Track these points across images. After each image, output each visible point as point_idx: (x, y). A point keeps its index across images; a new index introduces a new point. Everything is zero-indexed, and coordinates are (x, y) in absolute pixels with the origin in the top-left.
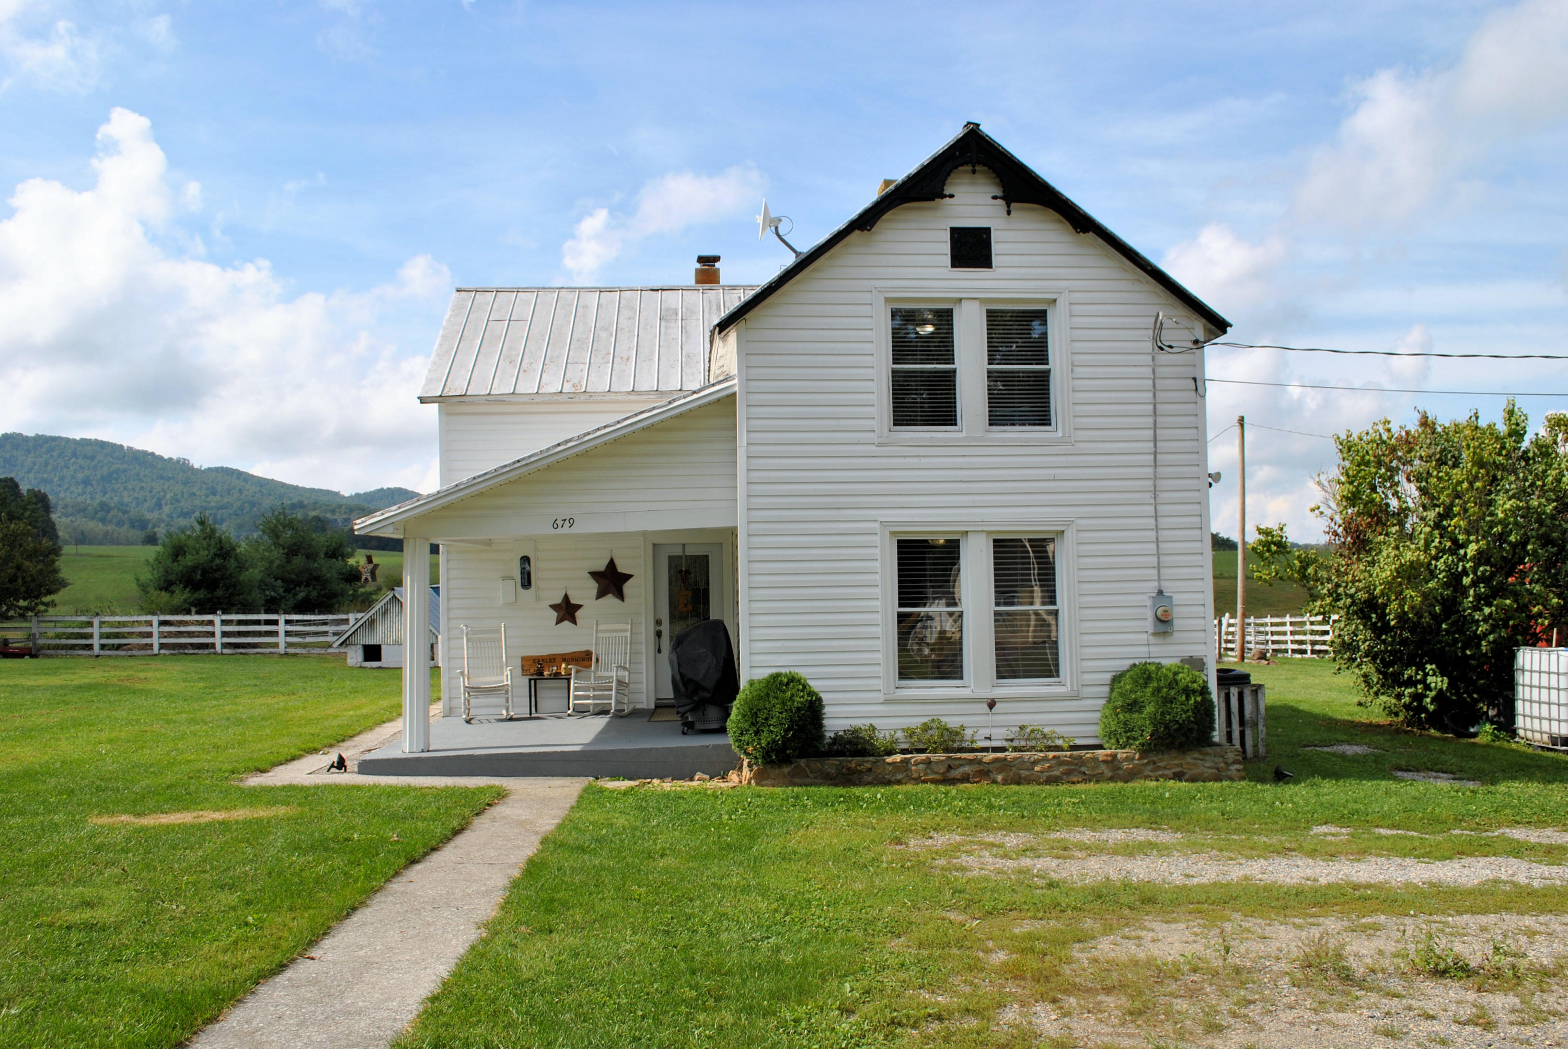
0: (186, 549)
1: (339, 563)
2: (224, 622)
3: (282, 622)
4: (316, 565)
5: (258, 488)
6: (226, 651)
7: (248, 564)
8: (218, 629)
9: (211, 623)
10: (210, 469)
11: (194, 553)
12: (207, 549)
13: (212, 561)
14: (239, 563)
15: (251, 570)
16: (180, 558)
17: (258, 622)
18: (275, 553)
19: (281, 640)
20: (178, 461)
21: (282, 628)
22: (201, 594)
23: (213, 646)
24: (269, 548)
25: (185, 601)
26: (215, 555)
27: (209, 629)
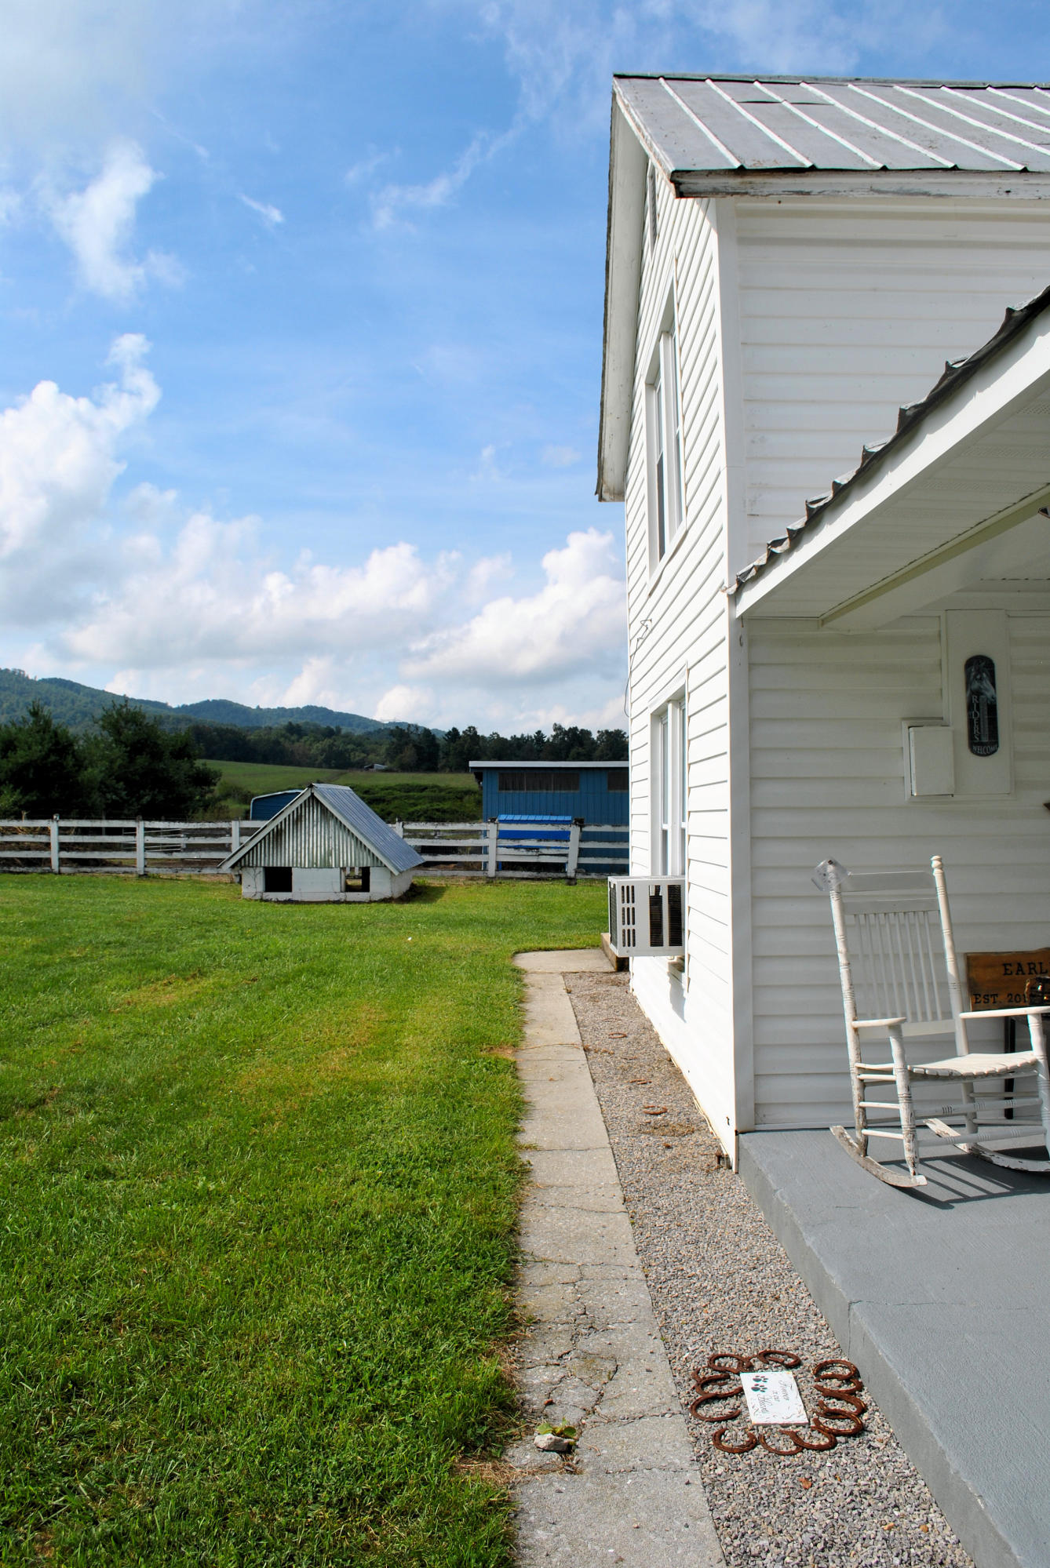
0: (16, 743)
1: (185, 765)
2: (63, 831)
3: (140, 832)
4: (162, 765)
5: (90, 699)
6: (64, 869)
7: (87, 762)
8: (55, 839)
9: (45, 831)
10: (44, 680)
11: (26, 748)
12: (41, 744)
13: (47, 756)
14: (76, 760)
15: (90, 770)
16: (9, 754)
17: (97, 831)
18: (116, 750)
19: (140, 855)
20: (14, 672)
21: (140, 839)
22: (33, 797)
23: (48, 861)
24: (110, 745)
25: (15, 803)
26: (50, 750)
27: (43, 839)
